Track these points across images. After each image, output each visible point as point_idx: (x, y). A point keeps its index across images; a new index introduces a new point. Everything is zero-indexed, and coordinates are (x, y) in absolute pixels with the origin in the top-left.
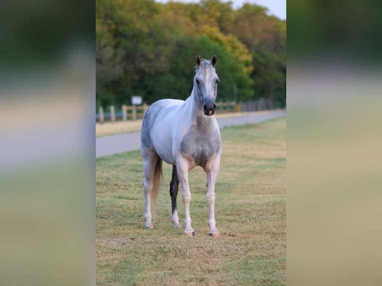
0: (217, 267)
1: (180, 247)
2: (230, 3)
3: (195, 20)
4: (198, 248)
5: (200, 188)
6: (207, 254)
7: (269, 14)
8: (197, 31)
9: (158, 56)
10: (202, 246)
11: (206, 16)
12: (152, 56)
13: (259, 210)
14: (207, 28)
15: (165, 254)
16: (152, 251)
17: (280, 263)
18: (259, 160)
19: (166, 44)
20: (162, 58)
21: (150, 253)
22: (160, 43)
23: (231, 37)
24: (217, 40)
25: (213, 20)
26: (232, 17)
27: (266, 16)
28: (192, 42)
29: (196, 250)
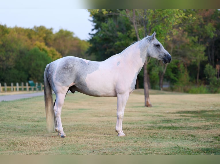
0: (46, 149)
1: (23, 142)
2: (51, 29)
3: (30, 38)
4: (34, 142)
5: (34, 120)
6: (39, 145)
7: (74, 36)
8: (32, 44)
9: (8, 58)
10: (36, 141)
11: (37, 36)
12: (4, 58)
13: (70, 128)
14: (38, 43)
15: (15, 145)
16: (7, 144)
17: (81, 147)
18: (69, 109)
19: (13, 51)
20: (10, 60)
21: (6, 145)
22: (9, 50)
23: (52, 48)
24: (43, 50)
25: (41, 38)
26: (53, 38)
27: (72, 37)
28: (28, 51)
29: (33, 143)
